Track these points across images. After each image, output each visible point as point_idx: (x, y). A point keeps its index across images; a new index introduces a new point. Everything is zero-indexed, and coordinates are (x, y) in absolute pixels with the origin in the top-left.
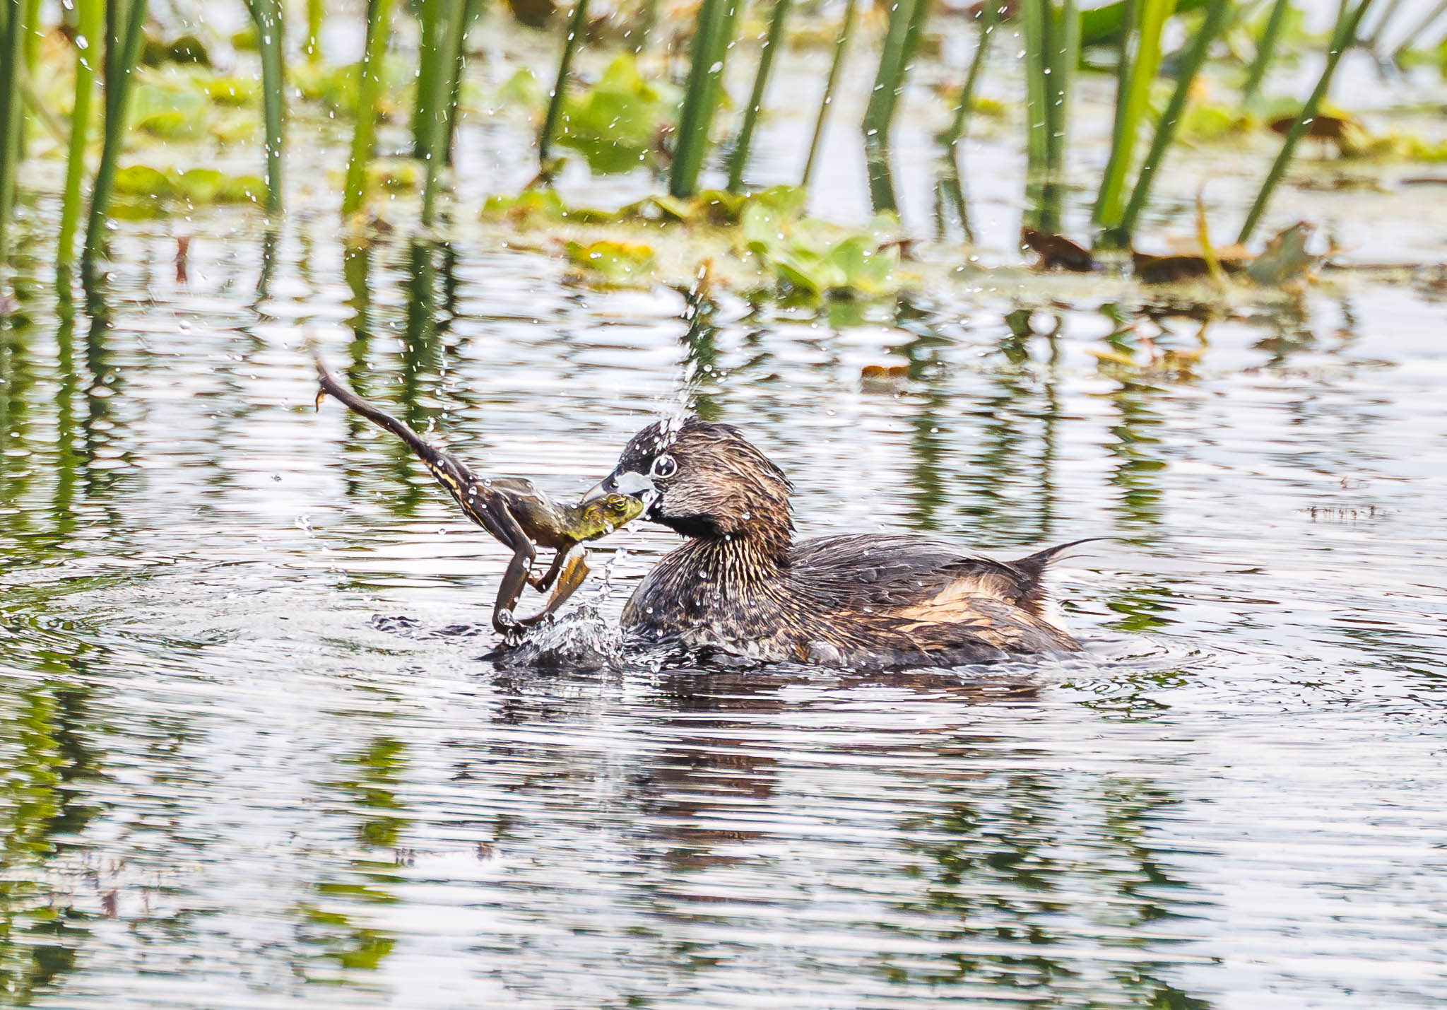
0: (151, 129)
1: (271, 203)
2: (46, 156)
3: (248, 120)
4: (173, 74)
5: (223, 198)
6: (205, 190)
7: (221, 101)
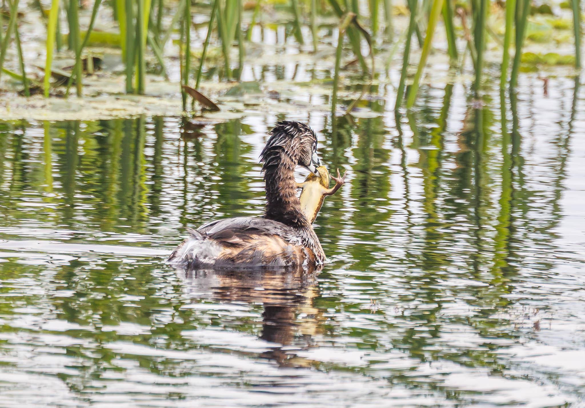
0: (532, 39)
1: (577, 65)
2: (494, 49)
3: (568, 35)
4: (539, 19)
5: (560, 63)
6: (553, 60)
7: (558, 28)
